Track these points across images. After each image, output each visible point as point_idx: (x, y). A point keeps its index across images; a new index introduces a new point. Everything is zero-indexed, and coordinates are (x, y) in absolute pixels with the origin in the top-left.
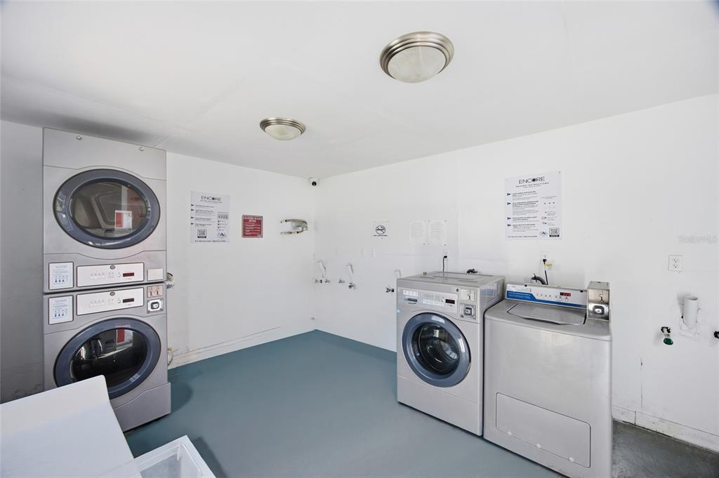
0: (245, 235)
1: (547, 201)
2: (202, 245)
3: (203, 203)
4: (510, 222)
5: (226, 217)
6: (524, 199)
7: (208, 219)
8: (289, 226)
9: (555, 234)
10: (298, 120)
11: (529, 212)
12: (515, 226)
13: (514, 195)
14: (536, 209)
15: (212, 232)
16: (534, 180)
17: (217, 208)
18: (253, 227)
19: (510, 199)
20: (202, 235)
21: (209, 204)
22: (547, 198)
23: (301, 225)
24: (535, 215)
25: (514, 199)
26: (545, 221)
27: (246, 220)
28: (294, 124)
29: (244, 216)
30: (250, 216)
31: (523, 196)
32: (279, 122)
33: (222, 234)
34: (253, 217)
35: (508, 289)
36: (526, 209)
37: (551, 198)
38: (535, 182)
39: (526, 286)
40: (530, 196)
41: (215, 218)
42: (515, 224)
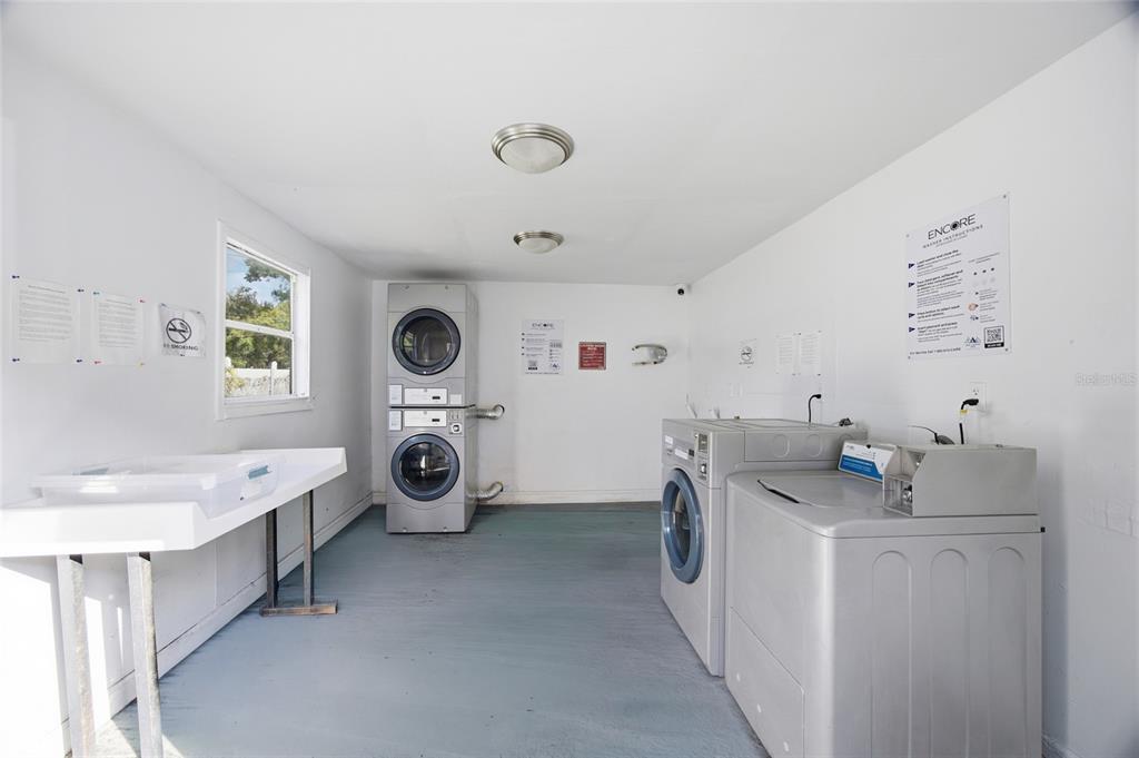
0: (582, 366)
1: (979, 268)
2: (533, 377)
3: (533, 332)
4: (914, 322)
5: (560, 345)
6: (937, 270)
7: (540, 349)
8: (645, 354)
9: (995, 343)
10: (548, 230)
11: (947, 296)
12: (922, 330)
13: (921, 265)
14: (957, 288)
15: (543, 363)
16: (955, 226)
17: (550, 335)
18: (593, 357)
19: (913, 275)
20: (533, 367)
21: (542, 332)
22: (981, 260)
23: (659, 353)
24: (954, 302)
25: (920, 275)
26: (977, 312)
27: (583, 348)
28: (545, 235)
29: (581, 344)
30: (589, 343)
31: (935, 265)
32: (528, 236)
33: (555, 366)
34: (594, 344)
35: (844, 453)
36: (940, 291)
37: (987, 259)
38: (958, 230)
39: (869, 447)
40: (949, 261)
41: (547, 347)
42: (922, 325)
